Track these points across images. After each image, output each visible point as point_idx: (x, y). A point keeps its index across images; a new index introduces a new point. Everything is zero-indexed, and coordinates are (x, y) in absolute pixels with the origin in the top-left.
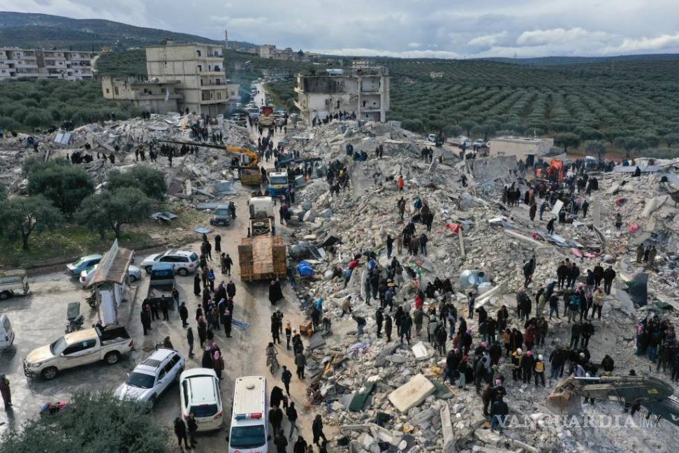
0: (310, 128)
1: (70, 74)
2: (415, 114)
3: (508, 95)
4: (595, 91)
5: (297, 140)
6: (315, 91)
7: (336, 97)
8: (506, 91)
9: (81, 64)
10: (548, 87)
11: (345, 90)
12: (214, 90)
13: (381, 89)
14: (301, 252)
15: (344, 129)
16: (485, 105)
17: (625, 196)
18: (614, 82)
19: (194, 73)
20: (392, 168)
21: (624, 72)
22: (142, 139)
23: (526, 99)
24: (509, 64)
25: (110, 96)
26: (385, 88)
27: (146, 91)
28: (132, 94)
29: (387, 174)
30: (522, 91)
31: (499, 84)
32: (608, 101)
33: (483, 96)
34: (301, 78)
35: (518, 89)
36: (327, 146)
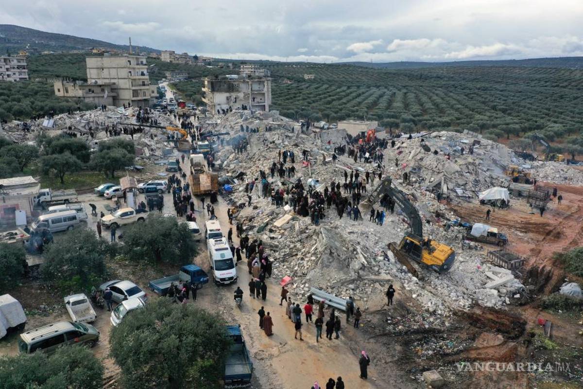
0: (216, 116)
1: (8, 76)
2: (290, 107)
3: (363, 93)
4: (428, 90)
5: (209, 124)
6: (219, 91)
7: (234, 95)
8: (362, 90)
9: (18, 68)
10: (394, 87)
11: (240, 90)
12: (141, 90)
13: (265, 89)
14: (224, 181)
15: (241, 116)
16: (344, 100)
17: (403, 150)
18: (443, 83)
19: (126, 77)
20: (273, 137)
21: (452, 76)
22: (104, 124)
23: (376, 96)
24: (367, 68)
25: (61, 94)
26: (268, 88)
27: (90, 90)
28: (80, 93)
29: (271, 140)
30: (374, 90)
31: (358, 84)
32: (435, 97)
33: (343, 94)
34: (208, 82)
35: (371, 88)
36: (231, 127)
